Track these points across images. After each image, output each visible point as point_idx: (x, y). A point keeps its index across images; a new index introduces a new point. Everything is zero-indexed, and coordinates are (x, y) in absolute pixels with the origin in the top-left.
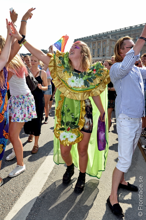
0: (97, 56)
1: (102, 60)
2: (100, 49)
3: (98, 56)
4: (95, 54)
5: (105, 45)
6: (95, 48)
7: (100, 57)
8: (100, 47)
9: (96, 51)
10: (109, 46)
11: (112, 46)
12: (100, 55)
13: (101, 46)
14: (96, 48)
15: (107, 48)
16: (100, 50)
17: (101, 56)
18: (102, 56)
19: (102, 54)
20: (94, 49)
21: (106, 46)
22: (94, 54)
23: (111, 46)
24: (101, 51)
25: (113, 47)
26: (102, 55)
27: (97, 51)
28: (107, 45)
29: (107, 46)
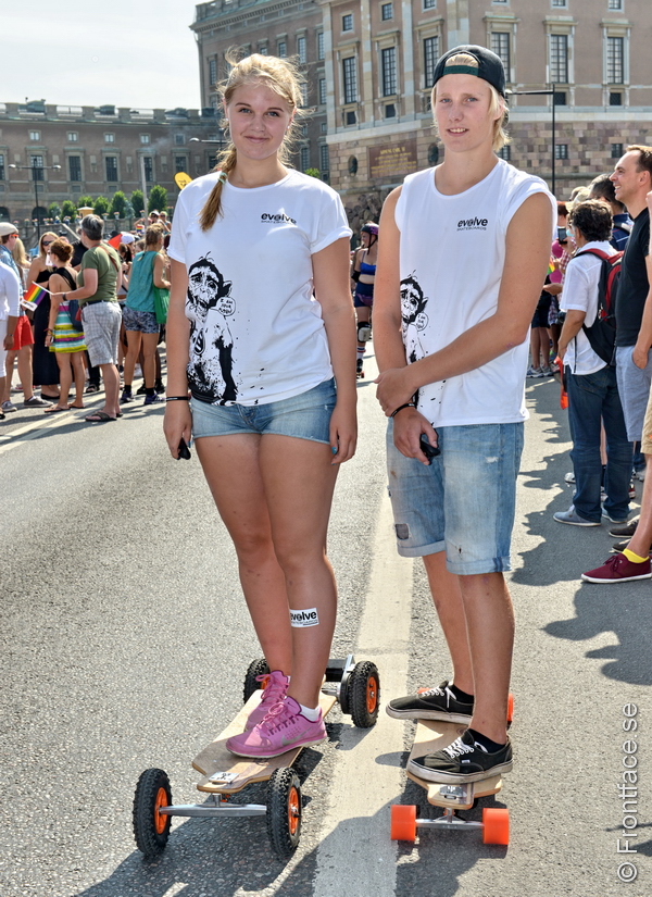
0: (381, 111)
1: (421, 134)
2: (395, 52)
3: (390, 111)
4: (361, 92)
5: (432, 14)
6: (359, 44)
7: (403, 113)
8: (399, 34)
9: (367, 67)
10: (465, 22)
11: (488, 14)
12: (401, 101)
13: (400, 24)
14: (366, 47)
15: (451, 35)
16: (396, 58)
17: (410, 105)
18: (417, 110)
19: (416, 88)
20: (347, 53)
21: (443, 22)
22: (358, 98)
23: (485, 20)
24: (408, 68)
25: (497, 27)
26: (416, 98)
27: (374, 66)
28: (452, 12)
29: (451, 23)
